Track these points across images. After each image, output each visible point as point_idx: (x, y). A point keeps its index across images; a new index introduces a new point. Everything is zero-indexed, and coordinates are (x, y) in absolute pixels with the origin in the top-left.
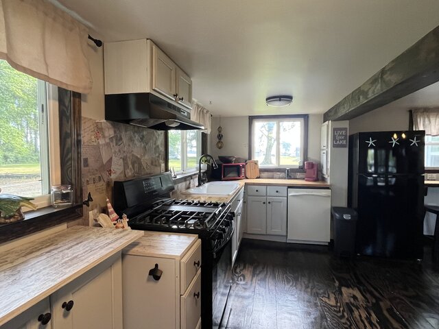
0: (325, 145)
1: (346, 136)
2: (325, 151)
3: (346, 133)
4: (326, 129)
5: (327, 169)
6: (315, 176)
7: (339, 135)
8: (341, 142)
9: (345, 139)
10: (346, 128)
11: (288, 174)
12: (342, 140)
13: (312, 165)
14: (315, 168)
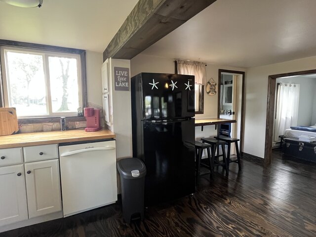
0: (106, 87)
1: (128, 77)
2: (106, 95)
3: (128, 74)
4: (107, 68)
5: (110, 116)
6: (97, 125)
7: (121, 76)
8: (123, 84)
9: (127, 81)
10: (128, 69)
11: (63, 125)
12: (124, 82)
13: (92, 112)
14: (97, 115)
